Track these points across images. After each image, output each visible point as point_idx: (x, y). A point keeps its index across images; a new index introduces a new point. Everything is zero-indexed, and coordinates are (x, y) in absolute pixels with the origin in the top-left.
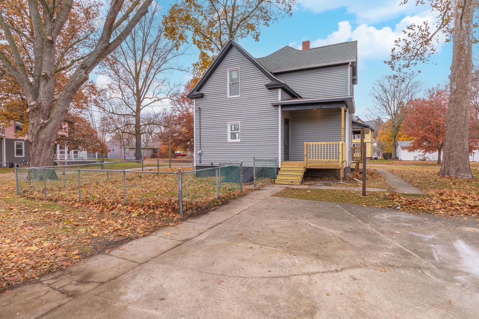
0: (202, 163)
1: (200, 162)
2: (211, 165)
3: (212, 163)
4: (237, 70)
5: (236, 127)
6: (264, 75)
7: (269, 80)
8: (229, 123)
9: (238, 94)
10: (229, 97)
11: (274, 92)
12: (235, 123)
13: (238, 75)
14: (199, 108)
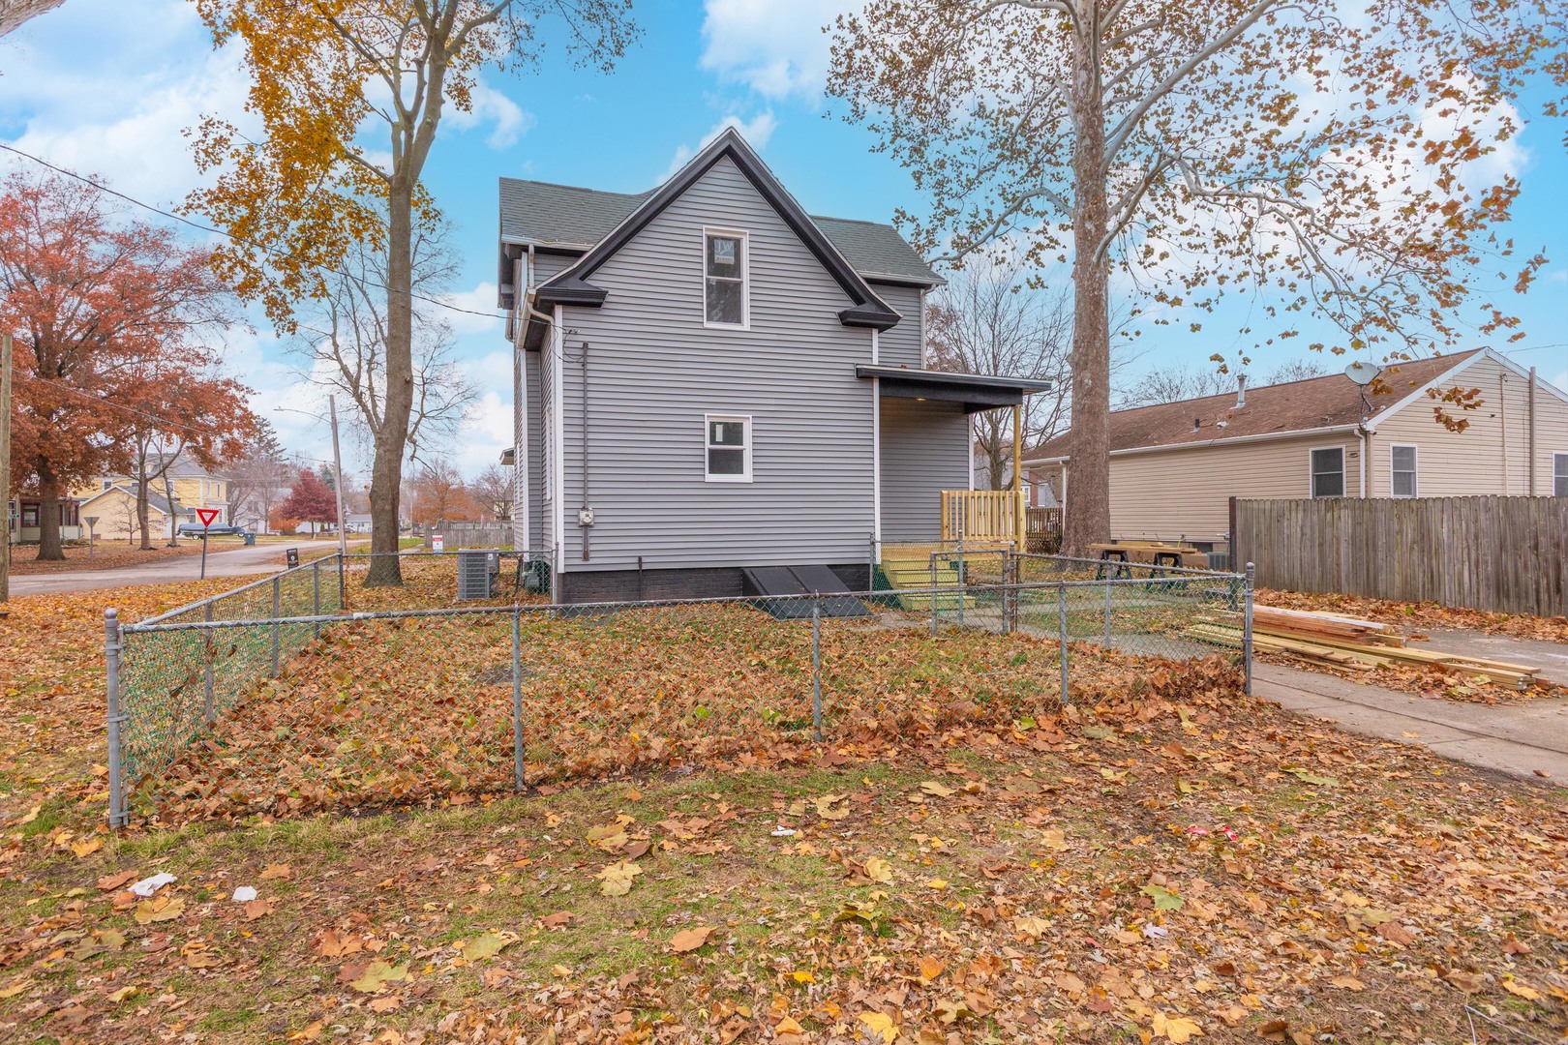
0: (591, 561)
1: (586, 557)
2: (636, 567)
3: (640, 558)
4: (737, 243)
5: (733, 432)
6: (829, 277)
7: (846, 297)
8: (708, 417)
9: (739, 321)
10: (707, 325)
11: (858, 335)
12: (731, 417)
13: (737, 255)
14: (585, 345)
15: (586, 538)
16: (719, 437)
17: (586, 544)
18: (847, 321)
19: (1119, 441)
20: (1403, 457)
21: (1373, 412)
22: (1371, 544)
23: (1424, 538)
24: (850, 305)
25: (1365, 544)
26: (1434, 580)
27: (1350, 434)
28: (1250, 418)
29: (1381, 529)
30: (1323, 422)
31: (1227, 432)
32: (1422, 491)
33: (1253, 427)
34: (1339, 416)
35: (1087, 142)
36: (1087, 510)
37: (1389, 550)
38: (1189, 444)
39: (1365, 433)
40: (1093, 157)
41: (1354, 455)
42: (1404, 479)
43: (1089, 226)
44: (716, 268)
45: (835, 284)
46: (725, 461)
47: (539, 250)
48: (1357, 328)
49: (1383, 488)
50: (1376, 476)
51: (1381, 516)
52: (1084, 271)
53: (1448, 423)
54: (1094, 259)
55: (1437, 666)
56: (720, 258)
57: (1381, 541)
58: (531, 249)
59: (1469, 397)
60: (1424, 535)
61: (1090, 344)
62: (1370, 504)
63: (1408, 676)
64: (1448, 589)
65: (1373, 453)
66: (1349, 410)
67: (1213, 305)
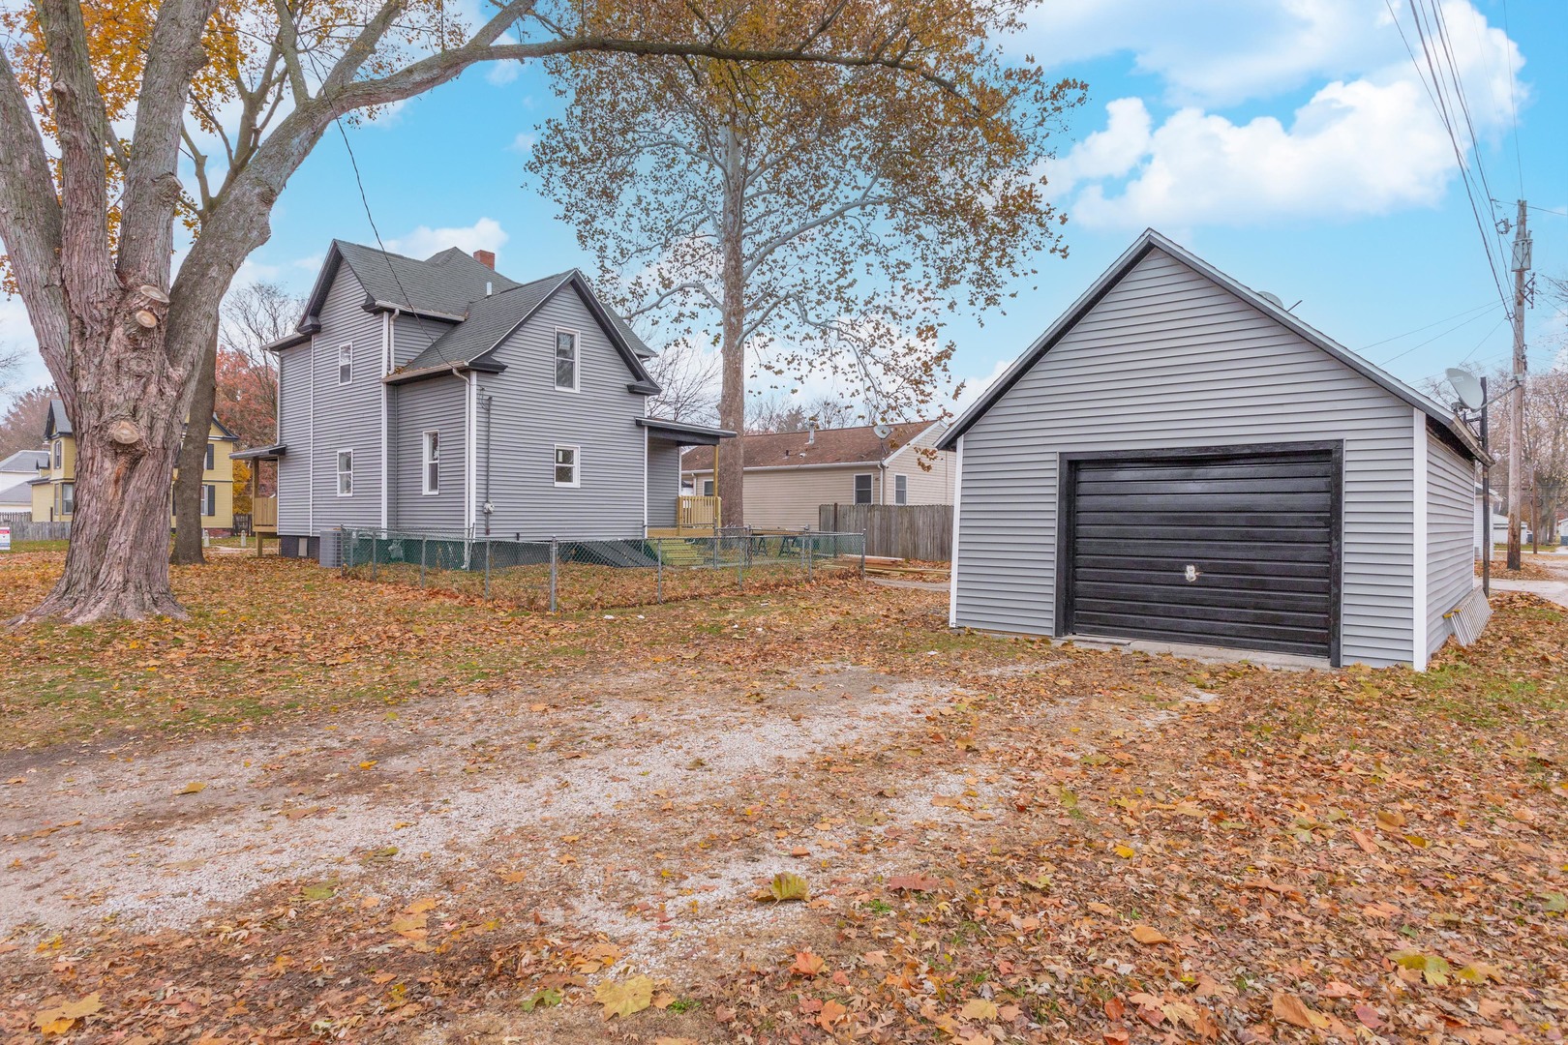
0: (491, 536)
1: (487, 532)
2: (515, 540)
3: (518, 534)
4: (572, 336)
5: (568, 456)
6: (622, 362)
7: (631, 375)
8: (557, 445)
9: (571, 385)
10: (557, 388)
11: (637, 399)
12: (567, 446)
13: (572, 346)
14: (490, 398)
15: (487, 520)
16: (560, 460)
17: (487, 525)
18: (631, 390)
19: (749, 461)
20: (901, 481)
21: (887, 455)
22: (888, 530)
23: (912, 528)
24: (633, 381)
25: (886, 530)
26: (916, 547)
27: (875, 467)
28: (819, 451)
29: (893, 522)
30: (861, 459)
31: (807, 460)
32: (910, 501)
33: (821, 458)
34: (871, 455)
35: (733, 263)
36: (730, 510)
37: (897, 534)
38: (780, 467)
39: (883, 467)
40: (737, 274)
41: (877, 479)
42: (901, 495)
43: (733, 320)
44: (560, 352)
45: (625, 367)
46: (564, 474)
47: (401, 312)
48: (884, 412)
49: (891, 500)
50: (888, 492)
51: (894, 514)
52: (730, 350)
53: (923, 466)
54: (737, 343)
55: (921, 573)
56: (562, 346)
57: (893, 528)
58: (397, 312)
59: (932, 454)
60: (912, 524)
61: (733, 399)
62: (887, 508)
63: (911, 577)
64: (921, 551)
65: (887, 479)
66: (874, 452)
67: (804, 378)
